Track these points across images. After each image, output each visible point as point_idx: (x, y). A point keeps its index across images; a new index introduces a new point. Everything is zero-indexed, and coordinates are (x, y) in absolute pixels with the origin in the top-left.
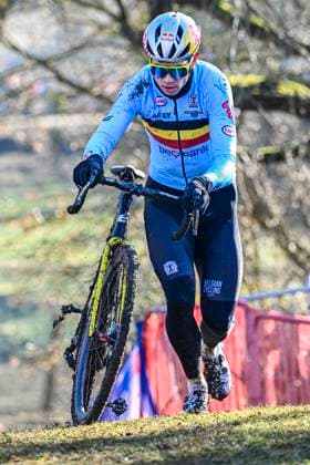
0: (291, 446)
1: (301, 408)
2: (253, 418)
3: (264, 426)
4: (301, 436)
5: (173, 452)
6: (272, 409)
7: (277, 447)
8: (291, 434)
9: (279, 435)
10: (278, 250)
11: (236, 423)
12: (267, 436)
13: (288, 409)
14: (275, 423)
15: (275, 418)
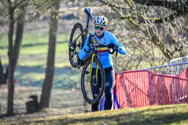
0: (160, 119)
1: (164, 106)
2: (148, 110)
3: (151, 113)
4: (163, 116)
5: (121, 122)
6: (155, 107)
7: (155, 120)
8: (160, 115)
9: (156, 115)
10: (161, 52)
11: (142, 112)
12: (152, 116)
13: (160, 106)
14: (155, 112)
15: (155, 110)
